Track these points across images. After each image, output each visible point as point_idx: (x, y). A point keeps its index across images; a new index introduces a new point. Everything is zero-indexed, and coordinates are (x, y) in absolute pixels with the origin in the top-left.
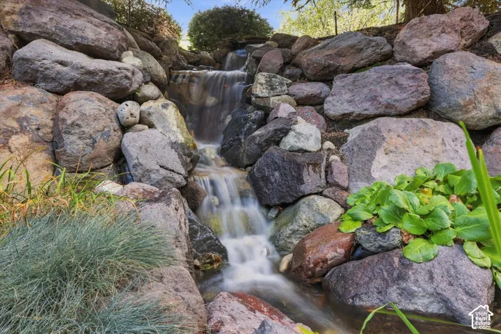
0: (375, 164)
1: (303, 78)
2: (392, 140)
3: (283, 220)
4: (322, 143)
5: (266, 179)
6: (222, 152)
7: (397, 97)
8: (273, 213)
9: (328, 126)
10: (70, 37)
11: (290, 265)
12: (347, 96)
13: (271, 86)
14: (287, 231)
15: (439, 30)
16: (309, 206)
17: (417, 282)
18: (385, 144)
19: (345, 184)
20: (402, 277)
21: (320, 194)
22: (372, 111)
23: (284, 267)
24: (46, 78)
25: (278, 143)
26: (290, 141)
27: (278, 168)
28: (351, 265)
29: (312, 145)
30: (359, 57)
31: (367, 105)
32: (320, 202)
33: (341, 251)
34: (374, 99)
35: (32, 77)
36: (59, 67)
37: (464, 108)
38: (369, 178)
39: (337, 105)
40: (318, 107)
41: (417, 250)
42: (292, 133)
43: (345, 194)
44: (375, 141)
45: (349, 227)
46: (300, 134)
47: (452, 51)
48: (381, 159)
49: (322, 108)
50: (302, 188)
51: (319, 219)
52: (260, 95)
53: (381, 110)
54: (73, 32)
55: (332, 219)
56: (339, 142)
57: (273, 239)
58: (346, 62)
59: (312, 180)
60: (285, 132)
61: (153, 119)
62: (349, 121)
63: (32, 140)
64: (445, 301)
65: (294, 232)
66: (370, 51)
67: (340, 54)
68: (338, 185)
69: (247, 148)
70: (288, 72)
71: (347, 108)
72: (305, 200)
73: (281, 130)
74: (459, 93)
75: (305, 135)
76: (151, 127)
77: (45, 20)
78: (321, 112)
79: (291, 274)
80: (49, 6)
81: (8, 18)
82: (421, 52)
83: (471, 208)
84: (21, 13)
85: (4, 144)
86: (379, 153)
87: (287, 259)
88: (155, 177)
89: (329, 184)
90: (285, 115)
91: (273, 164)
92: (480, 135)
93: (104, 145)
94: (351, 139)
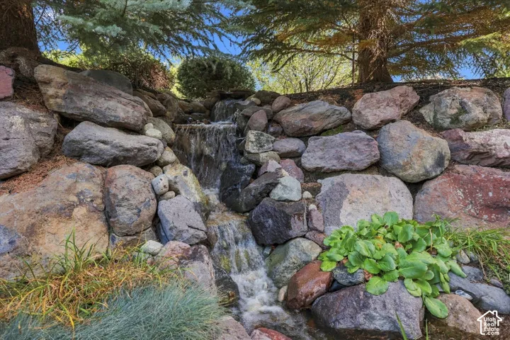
0: (342, 211)
1: (283, 134)
2: (354, 194)
3: (275, 258)
4: (302, 192)
5: (262, 225)
6: (223, 198)
7: (356, 158)
8: (267, 251)
9: (305, 175)
10: (105, 116)
11: (286, 297)
12: (320, 154)
13: (260, 143)
14: (281, 267)
15: (385, 104)
16: (296, 247)
17: (375, 308)
18: (349, 196)
19: (321, 229)
20: (366, 306)
21: (304, 237)
22: (338, 167)
23: (281, 298)
24: (90, 154)
25: (268, 196)
26: (278, 193)
27: (271, 217)
28: (331, 297)
29: (295, 195)
30: (327, 122)
31: (334, 162)
32: (305, 244)
33: (324, 286)
34: (339, 158)
35: (79, 153)
36: (101, 146)
37: (404, 168)
38: (338, 223)
39: (310, 161)
40: (297, 160)
41: (375, 285)
42: (279, 186)
43: (322, 236)
44: (343, 191)
45: (328, 267)
46: (285, 187)
47: (393, 121)
48: (346, 208)
49: (300, 161)
50: (291, 233)
51: (304, 258)
52: (253, 151)
53: (345, 167)
54: (108, 113)
55: (314, 256)
56: (315, 191)
57: (270, 275)
58: (317, 125)
59: (298, 226)
60: (274, 185)
61: (179, 186)
62: (320, 173)
63: (89, 211)
64: (393, 322)
65: (286, 268)
66: (334, 118)
67: (312, 119)
68: (316, 230)
69: (244, 198)
70: (271, 130)
71: (320, 164)
72: (292, 242)
73: (270, 184)
74: (399, 156)
75: (290, 187)
76: (177, 193)
77: (85, 104)
78: (299, 164)
79: (288, 305)
80: (87, 91)
81: (52, 101)
82: (373, 120)
83: (408, 252)
84: (64, 98)
85: (70, 217)
86: (346, 203)
87: (283, 291)
88: (186, 235)
89: (310, 229)
90: (273, 170)
91: (267, 213)
92: (415, 186)
93: (147, 213)
94: (324, 190)
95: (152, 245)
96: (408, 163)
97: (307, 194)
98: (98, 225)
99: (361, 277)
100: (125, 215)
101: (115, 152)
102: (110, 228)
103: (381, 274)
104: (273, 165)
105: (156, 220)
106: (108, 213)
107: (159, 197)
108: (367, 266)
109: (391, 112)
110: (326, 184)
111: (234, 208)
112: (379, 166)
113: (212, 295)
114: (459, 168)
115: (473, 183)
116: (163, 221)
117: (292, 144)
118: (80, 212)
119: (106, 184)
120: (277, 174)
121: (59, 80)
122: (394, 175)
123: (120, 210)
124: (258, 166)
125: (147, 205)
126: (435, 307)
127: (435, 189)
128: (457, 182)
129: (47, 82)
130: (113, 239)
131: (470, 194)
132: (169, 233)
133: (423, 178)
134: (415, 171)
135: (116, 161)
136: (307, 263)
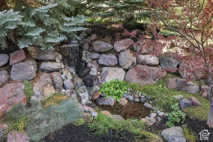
0: (106, 78)
1: (94, 51)
2: (110, 73)
3: (90, 89)
4: (97, 72)
5: (87, 82)
6: (76, 73)
7: (112, 63)
8: (88, 88)
9: (99, 66)
10: (47, 59)
12: (103, 60)
13: (86, 56)
14: (91, 92)
15: (122, 45)
16: (95, 87)
19: (101, 83)
20: (105, 101)
21: (97, 85)
23: (90, 99)
24: (46, 70)
25: (88, 73)
26: (91, 73)
27: (89, 80)
28: (99, 99)
29: (95, 74)
30: (106, 50)
31: (106, 63)
32: (97, 87)
33: (98, 97)
34: (108, 62)
35: (43, 71)
36: (48, 68)
37: (123, 66)
38: (105, 81)
39: (101, 62)
40: (97, 60)
42: (91, 71)
43: (101, 85)
44: (107, 73)
45: (100, 93)
46: (93, 71)
47: (124, 50)
48: (107, 77)
49: (98, 61)
50: (93, 84)
51: (96, 90)
52: (84, 59)
53: (109, 65)
55: (98, 89)
56: (101, 72)
57: (88, 93)
58: (103, 51)
59: (95, 83)
60: (90, 71)
61: (67, 77)
62: (103, 66)
63: (50, 85)
65: (92, 92)
66: (108, 49)
67: (101, 49)
68: (99, 83)
69: (82, 74)
70: (90, 50)
71: (103, 63)
72: (94, 86)
73: (89, 71)
74: (123, 63)
75: (94, 71)
76: (67, 79)
77: (42, 57)
78: (98, 62)
79: (92, 100)
80: (42, 53)
81: (33, 56)
82: (118, 50)
83: (116, 90)
84: (36, 56)
85: (47, 86)
86: (107, 76)
87: (91, 97)
88: (70, 88)
89: (98, 83)
90: (90, 66)
91: (88, 79)
92: (126, 70)
93: (62, 84)
94: (104, 71)
95: (64, 91)
96: (125, 65)
97: (99, 73)
98: (52, 87)
99: (105, 95)
100: (58, 85)
101: (51, 70)
102: (55, 88)
103: (109, 95)
104: (89, 65)
105: (63, 85)
106: (54, 85)
107: (63, 80)
108: (106, 93)
109: (124, 48)
110: (105, 69)
111: (80, 77)
112: (118, 65)
113: (76, 100)
114: (138, 66)
115: (139, 71)
116: (65, 86)
117: (96, 56)
118: (48, 85)
119: (52, 78)
120: (91, 67)
121: (34, 51)
122: (122, 67)
123: (57, 84)
124: (86, 64)
125: (61, 82)
126: (118, 100)
127: (131, 72)
128: (136, 70)
129: (32, 52)
130: (56, 90)
131: (138, 73)
132: (66, 88)
133: (128, 69)
134: (126, 67)
135: (52, 72)
136: (97, 91)
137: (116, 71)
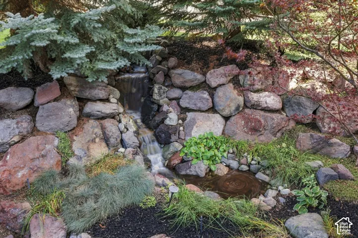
0: (193, 131)
1: (172, 86)
2: (199, 123)
3: (166, 149)
4: (178, 120)
5: (160, 136)
6: (143, 121)
7: (202, 106)
8: (162, 146)
9: (181, 110)
10: (95, 98)
11: (167, 164)
12: (187, 101)
13: (160, 94)
14: (167, 153)
15: (220, 76)
16: (173, 146)
17: (192, 169)
18: (196, 124)
19: (183, 138)
20: (190, 168)
21: (177, 141)
22: (195, 109)
23: (166, 165)
24: (93, 116)
25: (163, 122)
26: (167, 122)
27: (164, 133)
28: (181, 165)
29: (174, 123)
30: (193, 83)
31: (194, 106)
32: (176, 144)
33: (180, 161)
34: (195, 105)
35: (89, 116)
36: (97, 113)
38: (190, 135)
39: (184, 103)
41: (195, 161)
42: (168, 119)
43: (184, 141)
44: (194, 121)
45: (182, 155)
46: (170, 118)
47: (224, 84)
48: (195, 129)
49: (179, 102)
50: (171, 140)
51: (176, 150)
52: (156, 99)
53: (198, 109)
54: (96, 96)
55: (179, 149)
56: (184, 120)
57: (163, 156)
58: (188, 85)
59: (173, 138)
60: (165, 118)
61: (128, 127)
62: (188, 110)
63: (100, 139)
64: (197, 172)
65: (169, 154)
66: (196, 82)
67: (185, 82)
69: (152, 123)
70: (166, 84)
71: (188, 105)
72: (172, 143)
74: (221, 105)
75: (173, 119)
76: (127, 130)
77: (87, 94)
78: (179, 104)
79: (168, 166)
80: (87, 88)
81: (73, 93)
82: (214, 84)
83: (209, 150)
84: (78, 91)
85: (95, 142)
86: (195, 127)
87: (167, 162)
88: (133, 146)
89: (179, 138)
90: (165, 110)
91: (161, 131)
92: (227, 118)
93: (119, 140)
94: (188, 119)
95: (122, 150)
96: (223, 109)
97: (180, 121)
98: (104, 144)
99: (191, 159)
100: (112, 141)
101: (103, 115)
102: (108, 145)
103: (197, 158)
104: (165, 108)
105: (122, 141)
106: (106, 139)
107: (121, 133)
108: (193, 156)
109: (223, 80)
110: (190, 115)
111: (149, 127)
112: (213, 109)
113: (143, 166)
114: (247, 110)
115: (249, 119)
116: (125, 142)
117: (175, 93)
118: (97, 140)
119: (103, 128)
120: (167, 112)
121: (75, 84)
122: (219, 113)
123: (111, 139)
124: (160, 106)
125: (118, 136)
126: (213, 168)
127: (234, 120)
128: (244, 118)
129: (71, 85)
130: (109, 149)
131: (246, 123)
132: (127, 146)
133: (229, 115)
134: (226, 112)
135: (103, 118)
136: (177, 152)
137: (209, 119)
